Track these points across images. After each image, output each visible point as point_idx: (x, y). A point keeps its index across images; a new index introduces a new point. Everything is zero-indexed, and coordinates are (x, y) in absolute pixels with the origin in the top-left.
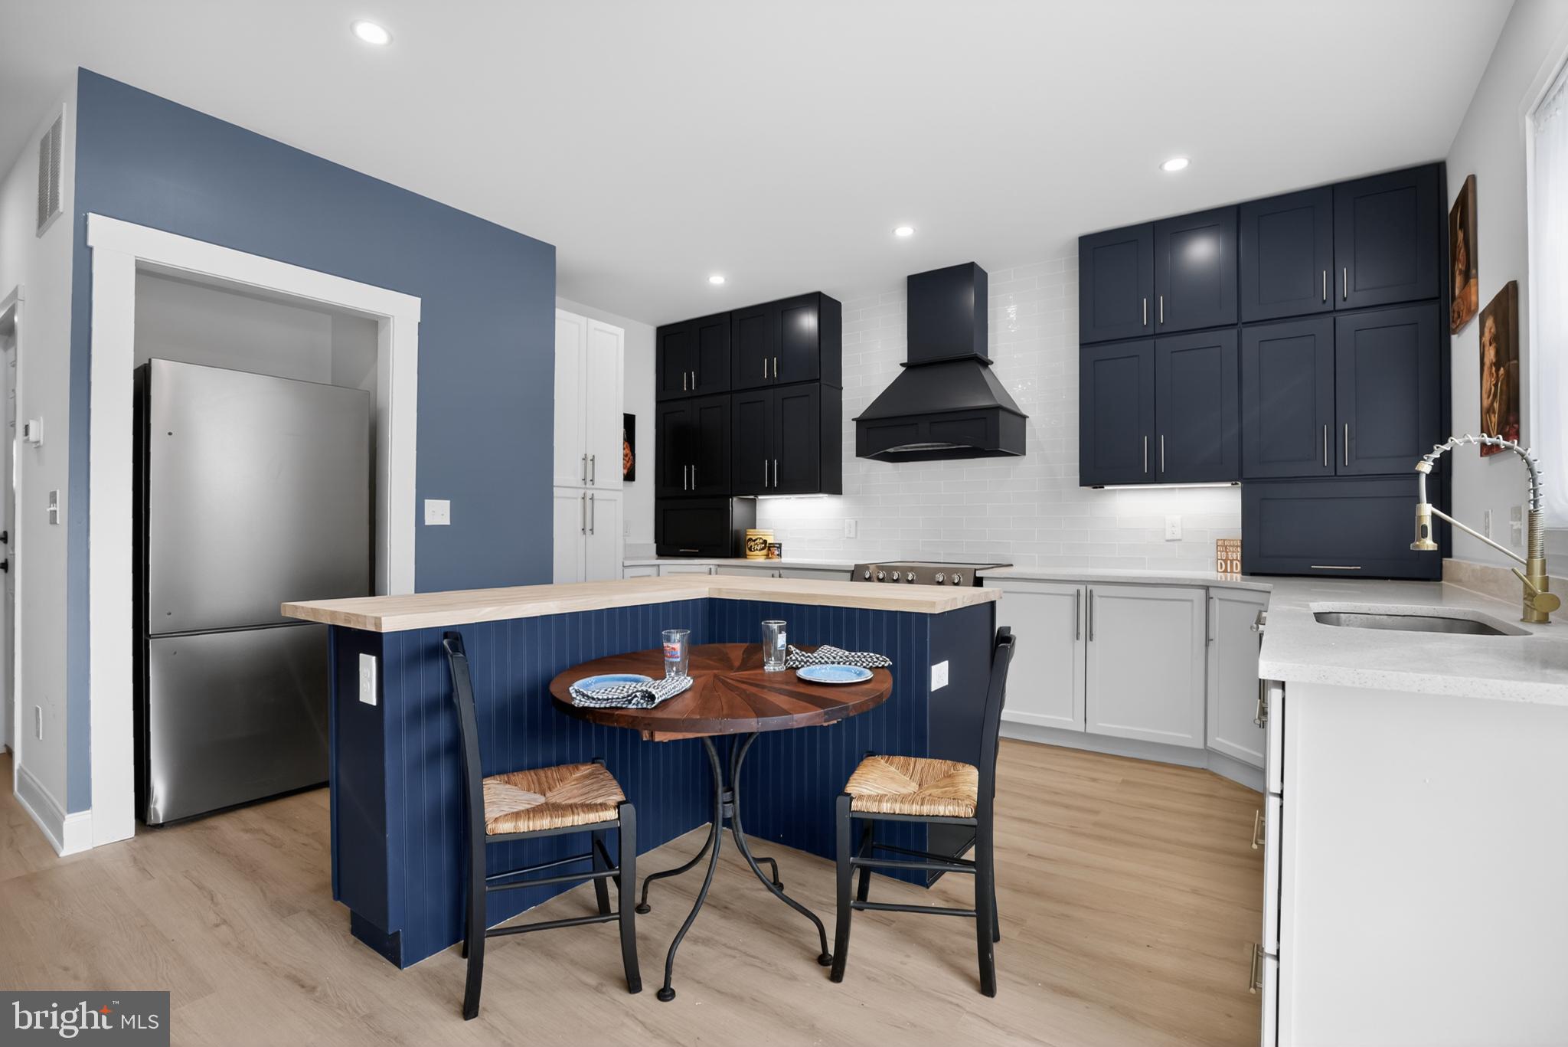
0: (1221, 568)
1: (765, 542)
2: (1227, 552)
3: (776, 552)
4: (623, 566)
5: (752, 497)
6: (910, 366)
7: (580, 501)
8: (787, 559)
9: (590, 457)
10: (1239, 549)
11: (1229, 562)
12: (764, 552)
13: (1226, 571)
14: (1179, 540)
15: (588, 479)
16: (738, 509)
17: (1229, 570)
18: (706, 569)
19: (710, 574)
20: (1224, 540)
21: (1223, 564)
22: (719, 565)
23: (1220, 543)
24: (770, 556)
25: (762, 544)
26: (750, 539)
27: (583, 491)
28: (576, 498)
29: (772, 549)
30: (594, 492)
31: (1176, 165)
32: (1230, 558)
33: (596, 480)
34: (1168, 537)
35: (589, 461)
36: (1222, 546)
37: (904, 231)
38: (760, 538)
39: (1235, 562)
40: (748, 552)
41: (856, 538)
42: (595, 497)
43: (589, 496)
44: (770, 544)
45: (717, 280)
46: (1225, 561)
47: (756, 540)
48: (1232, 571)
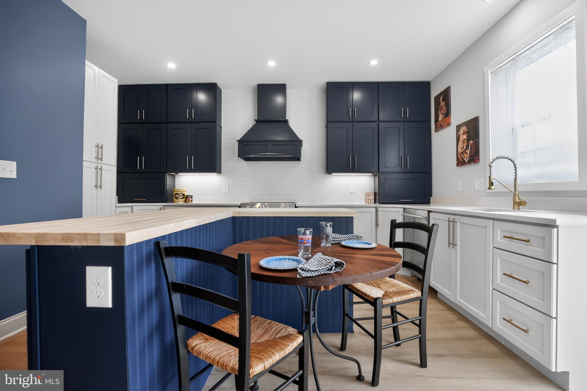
0: (367, 202)
1: (184, 195)
2: (369, 197)
3: (191, 199)
4: (116, 207)
5: (174, 174)
6: (258, 121)
7: (94, 169)
8: (195, 202)
9: (100, 146)
10: (373, 195)
11: (370, 200)
12: (183, 200)
13: (369, 203)
14: (354, 193)
15: (99, 158)
16: (168, 179)
17: (370, 203)
18: (158, 208)
19: (161, 209)
20: (368, 193)
21: (368, 200)
22: (164, 206)
23: (367, 194)
24: (187, 201)
25: (182, 196)
26: (177, 194)
27: (96, 164)
28: (92, 168)
29: (187, 198)
30: (103, 166)
31: (374, 63)
32: (370, 199)
33: (103, 159)
34: (350, 192)
35: (99, 147)
36: (367, 195)
37: (272, 63)
38: (182, 193)
39: (372, 200)
40: (175, 200)
41: (228, 192)
42: (103, 168)
43: (99, 167)
44: (186, 195)
45: (171, 66)
46: (369, 200)
47: (180, 194)
48: (371, 203)
